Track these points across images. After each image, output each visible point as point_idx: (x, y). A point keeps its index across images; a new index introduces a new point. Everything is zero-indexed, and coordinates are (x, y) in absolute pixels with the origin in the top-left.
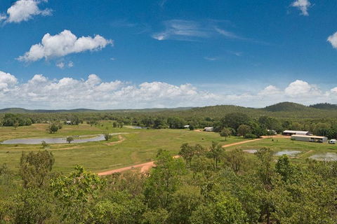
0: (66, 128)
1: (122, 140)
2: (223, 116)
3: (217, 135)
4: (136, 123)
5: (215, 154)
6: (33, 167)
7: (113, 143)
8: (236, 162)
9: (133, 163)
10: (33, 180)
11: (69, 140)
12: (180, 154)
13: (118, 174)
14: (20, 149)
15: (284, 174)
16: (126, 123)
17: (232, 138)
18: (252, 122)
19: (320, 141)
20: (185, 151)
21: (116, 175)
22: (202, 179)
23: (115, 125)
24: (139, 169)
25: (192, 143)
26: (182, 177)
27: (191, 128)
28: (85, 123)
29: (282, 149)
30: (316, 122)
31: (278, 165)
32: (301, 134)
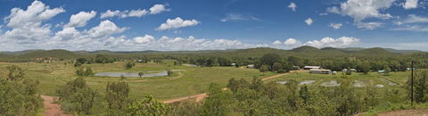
0: (138, 65)
1: (181, 75)
2: (261, 55)
3: (257, 71)
4: (192, 62)
5: (256, 86)
6: (115, 93)
7: (174, 78)
8: (271, 92)
9: (190, 94)
10: (115, 103)
11: (140, 74)
12: (228, 87)
13: (179, 103)
14: (105, 80)
15: (304, 98)
16: (185, 62)
17: (269, 72)
18: (283, 61)
19: (327, 73)
20: (232, 84)
21: (177, 104)
22: (245, 106)
23: (175, 64)
24: (195, 99)
25: (237, 78)
26: (230, 106)
27: (237, 66)
28: (152, 61)
29: (303, 80)
30: (325, 60)
31: (301, 92)
32: (316, 68)
